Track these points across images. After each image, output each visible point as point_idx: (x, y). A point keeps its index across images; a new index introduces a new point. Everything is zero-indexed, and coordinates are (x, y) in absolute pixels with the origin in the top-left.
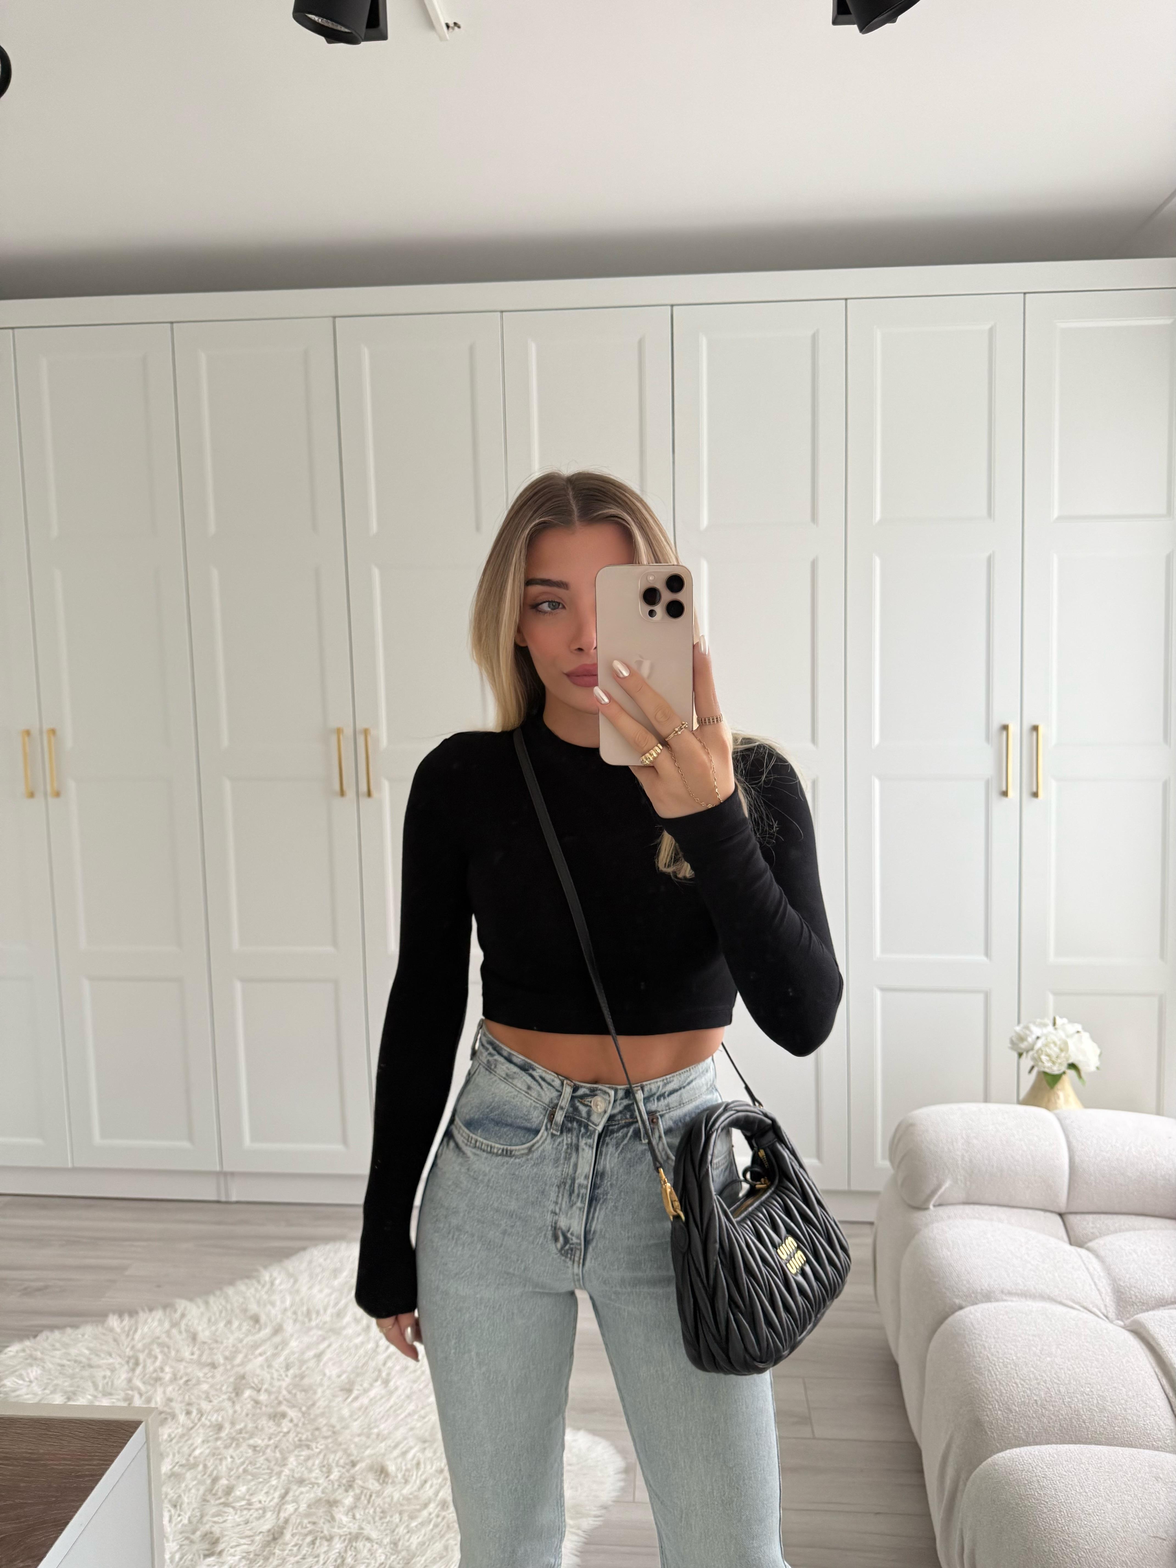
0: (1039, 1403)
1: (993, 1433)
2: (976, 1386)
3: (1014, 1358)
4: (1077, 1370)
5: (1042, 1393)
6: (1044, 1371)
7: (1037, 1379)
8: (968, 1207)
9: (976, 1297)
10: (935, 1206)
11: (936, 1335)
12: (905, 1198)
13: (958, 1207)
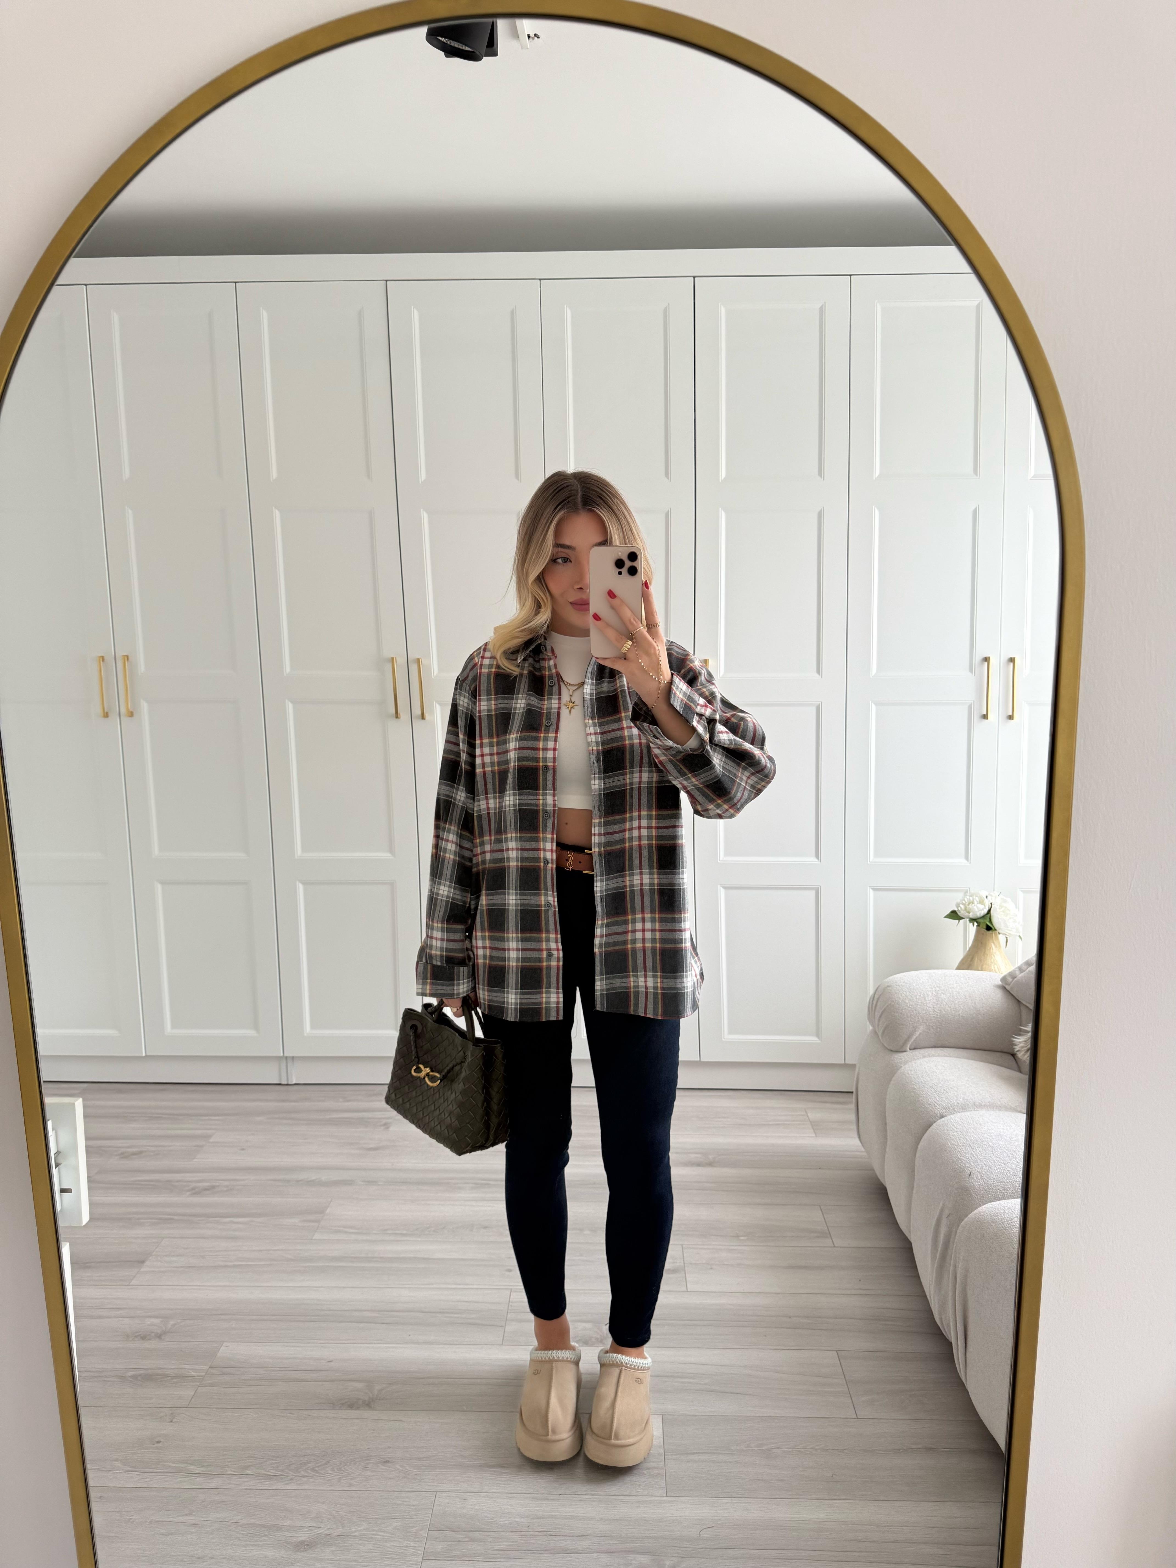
0: (1011, 1173)
1: (977, 1195)
2: (962, 1164)
3: (990, 1144)
6: (1015, 1152)
7: (1009, 1156)
8: (939, 1049)
9: (954, 1109)
10: (910, 1049)
11: (922, 1140)
12: (885, 1045)
13: (930, 1049)
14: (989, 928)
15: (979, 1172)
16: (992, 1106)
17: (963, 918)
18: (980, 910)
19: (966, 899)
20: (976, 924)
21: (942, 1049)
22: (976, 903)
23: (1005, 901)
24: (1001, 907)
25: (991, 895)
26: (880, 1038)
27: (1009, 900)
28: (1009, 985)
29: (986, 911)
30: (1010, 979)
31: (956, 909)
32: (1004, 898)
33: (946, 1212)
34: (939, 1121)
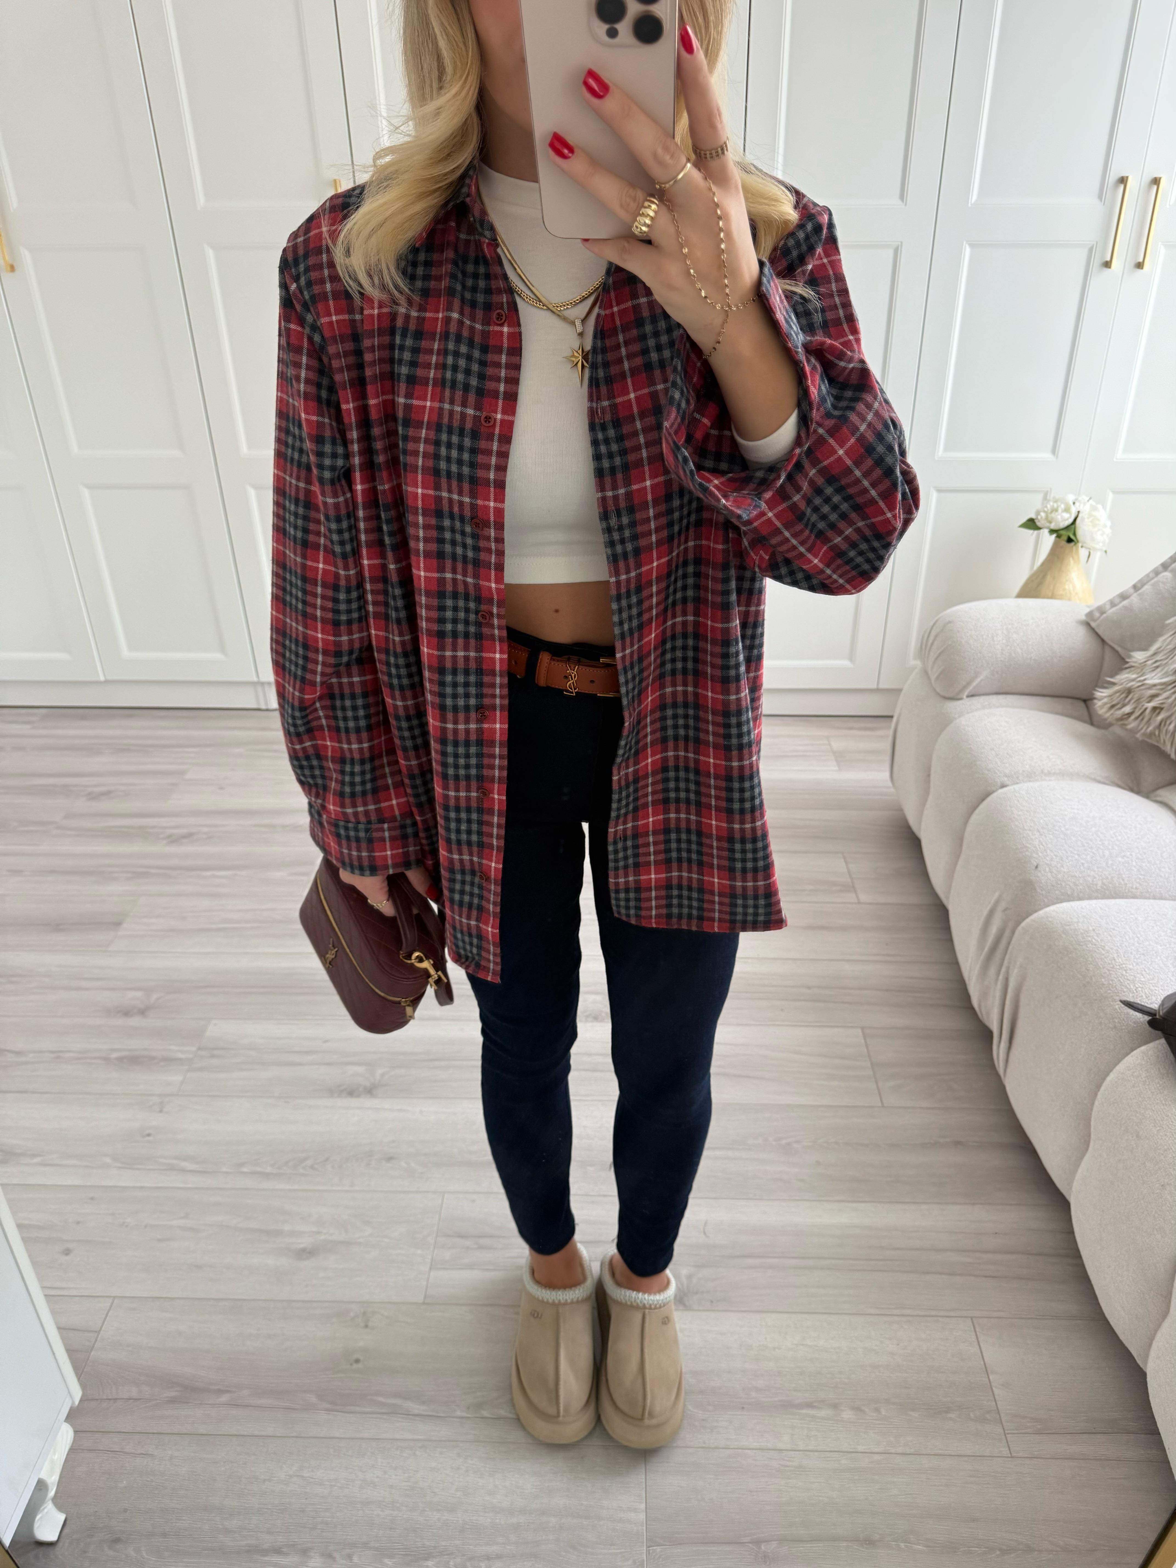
0: (1086, 865)
1: (1043, 892)
2: (1027, 853)
3: (1063, 829)
4: (1119, 838)
5: (1089, 858)
6: (1091, 840)
7: (1084, 846)
8: (1001, 697)
9: (1018, 778)
10: (968, 696)
11: (977, 811)
12: (938, 690)
13: (991, 697)
14: (1070, 540)
15: (1047, 864)
16: (1063, 774)
17: (1038, 528)
18: (1063, 520)
19: (1049, 506)
20: (1054, 536)
21: (1004, 696)
22: (1060, 510)
23: (1094, 508)
24: (1090, 515)
25: (1080, 502)
26: (933, 681)
27: (1100, 506)
28: (1095, 621)
29: (1071, 521)
30: (1097, 614)
31: (1033, 517)
32: (1094, 503)
33: (1003, 905)
34: (1000, 791)
